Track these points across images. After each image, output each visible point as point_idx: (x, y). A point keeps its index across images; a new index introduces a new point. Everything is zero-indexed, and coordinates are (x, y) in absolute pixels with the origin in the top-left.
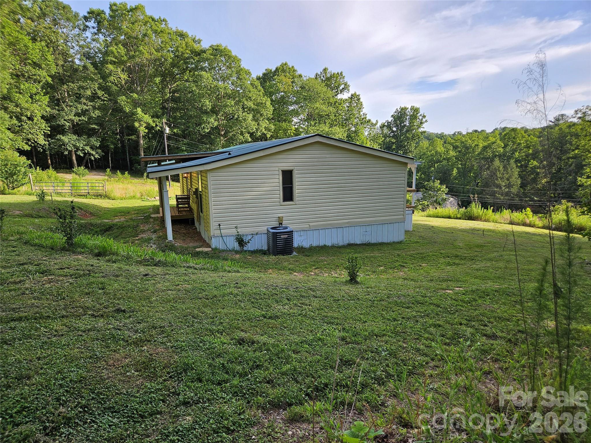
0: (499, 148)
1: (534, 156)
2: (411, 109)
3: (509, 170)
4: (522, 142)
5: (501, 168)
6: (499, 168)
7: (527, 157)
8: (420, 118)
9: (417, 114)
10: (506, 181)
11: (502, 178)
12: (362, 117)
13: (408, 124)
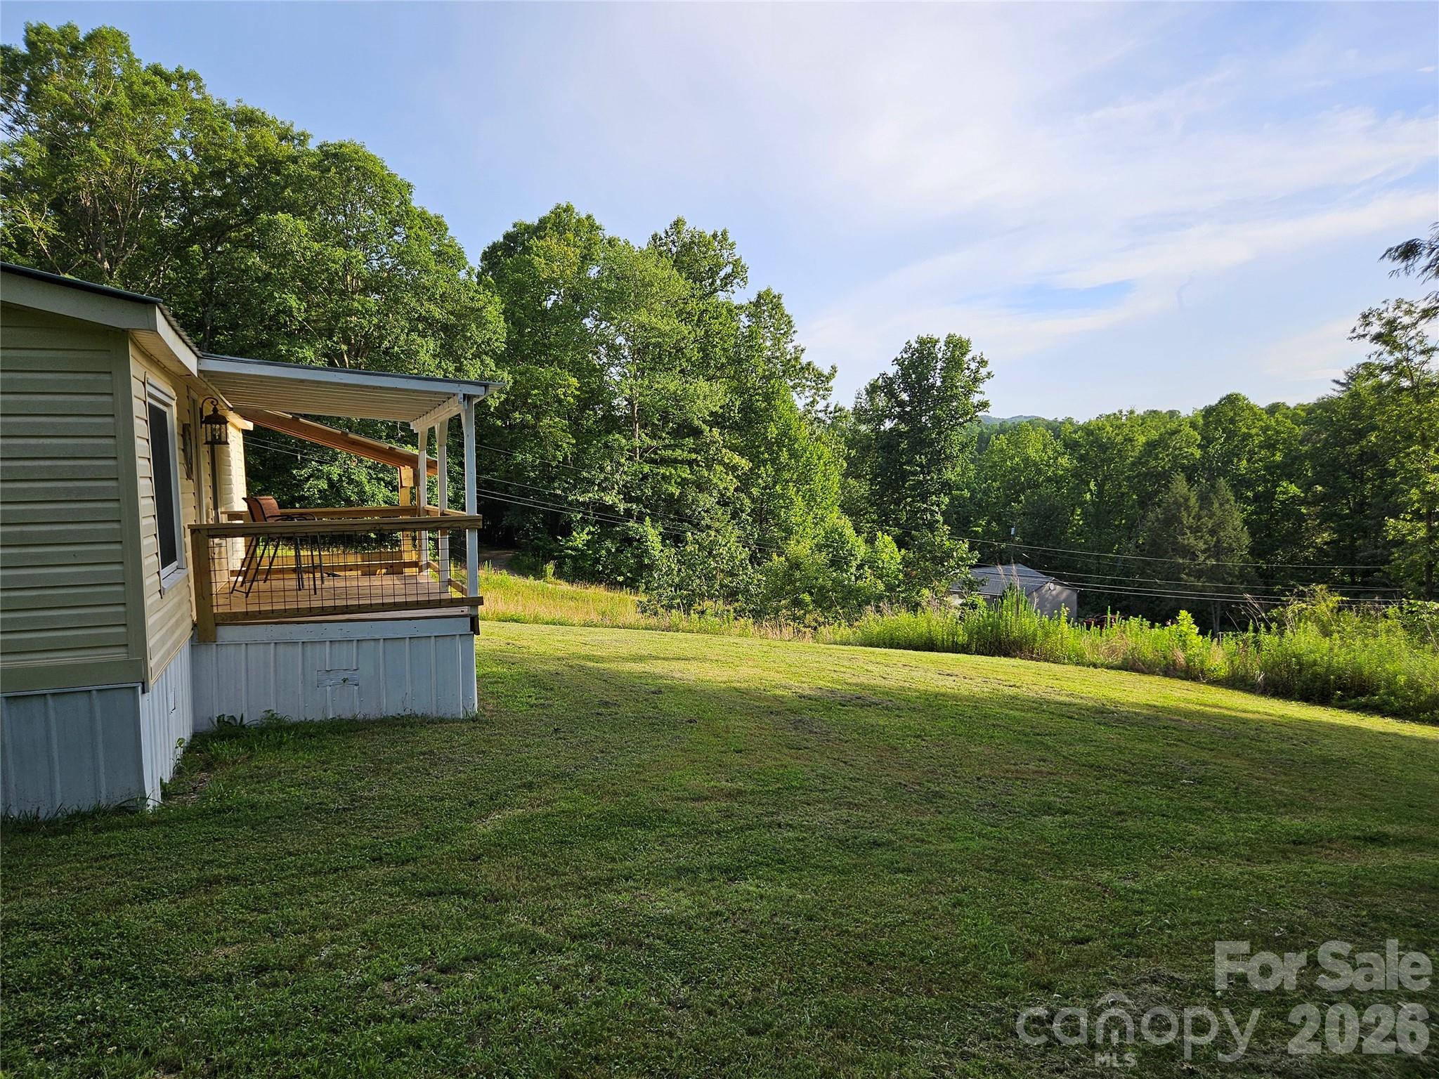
0: (1188, 447)
1: (1289, 470)
2: (947, 343)
3: (1216, 505)
4: (1253, 431)
5: (1193, 501)
6: (1187, 500)
7: (1271, 474)
8: (973, 366)
9: (964, 354)
10: (1207, 537)
11: (1196, 530)
12: (788, 357)
13: (939, 384)
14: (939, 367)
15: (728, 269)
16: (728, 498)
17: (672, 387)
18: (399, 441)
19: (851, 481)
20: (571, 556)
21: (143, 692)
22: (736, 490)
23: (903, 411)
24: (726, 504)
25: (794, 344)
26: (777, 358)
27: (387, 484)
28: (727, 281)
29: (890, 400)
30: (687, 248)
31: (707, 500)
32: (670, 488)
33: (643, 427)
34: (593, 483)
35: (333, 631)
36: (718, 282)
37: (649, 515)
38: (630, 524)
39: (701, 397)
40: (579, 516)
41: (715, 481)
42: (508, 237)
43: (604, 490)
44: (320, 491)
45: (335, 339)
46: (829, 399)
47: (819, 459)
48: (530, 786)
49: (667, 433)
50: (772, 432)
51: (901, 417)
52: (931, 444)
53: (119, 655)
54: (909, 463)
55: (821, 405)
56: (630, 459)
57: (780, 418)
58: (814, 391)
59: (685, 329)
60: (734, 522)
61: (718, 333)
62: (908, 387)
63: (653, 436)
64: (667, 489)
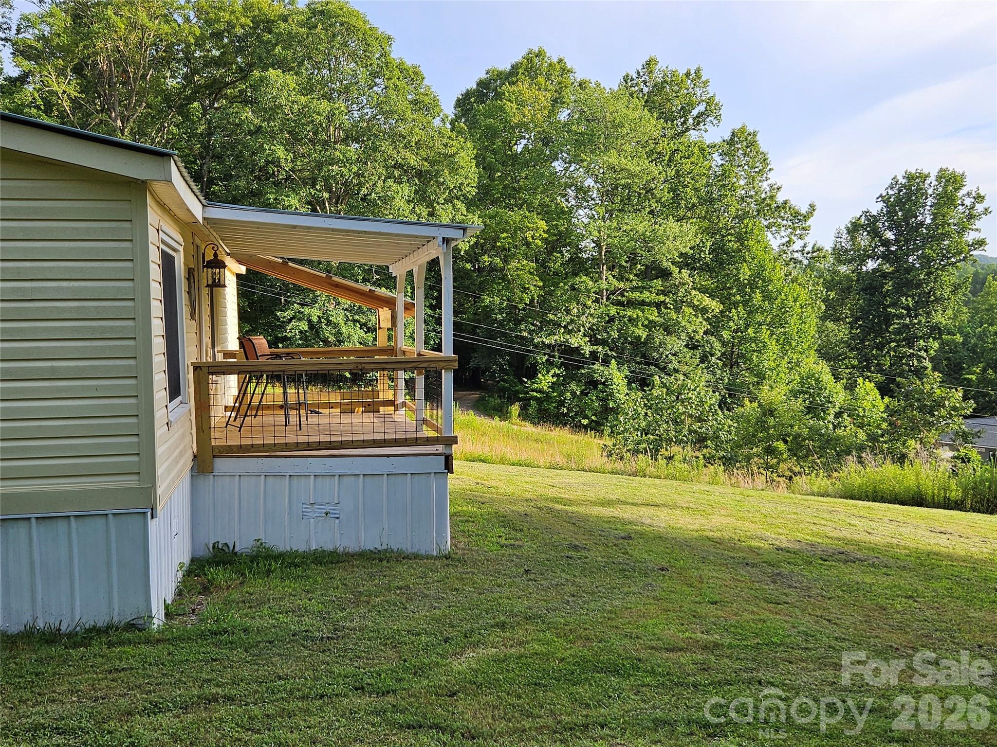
2: (939, 178)
8: (968, 201)
9: (957, 189)
12: (763, 196)
13: (928, 221)
14: (929, 203)
15: (701, 108)
16: (697, 341)
17: (641, 228)
18: (374, 284)
19: (830, 324)
20: (536, 399)
21: (152, 518)
22: (706, 333)
23: (888, 250)
24: (695, 347)
25: (769, 182)
26: (751, 197)
27: (363, 325)
28: (699, 119)
29: (873, 239)
30: (659, 88)
31: (675, 343)
32: (637, 331)
33: (611, 268)
34: (560, 326)
35: (317, 464)
36: (691, 121)
37: (614, 357)
38: (595, 367)
39: (671, 238)
40: (545, 358)
41: (684, 323)
42: (481, 84)
43: (570, 332)
44: (301, 332)
45: (318, 187)
46: (807, 239)
47: (795, 301)
48: (502, 626)
49: (636, 275)
50: (745, 273)
51: (885, 257)
52: (919, 285)
53: (132, 481)
54: (894, 305)
55: (798, 245)
56: (597, 301)
57: (753, 259)
58: (790, 230)
59: (655, 169)
60: (703, 366)
61: (689, 173)
62: (894, 225)
63: (621, 278)
64: (633, 332)
